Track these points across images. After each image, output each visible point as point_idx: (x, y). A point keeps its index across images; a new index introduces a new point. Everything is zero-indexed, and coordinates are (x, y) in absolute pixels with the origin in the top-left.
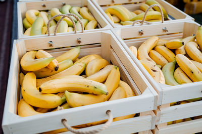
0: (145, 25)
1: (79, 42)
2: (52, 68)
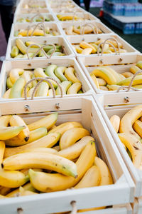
0: (131, 92)
1: (57, 108)
2: (23, 138)
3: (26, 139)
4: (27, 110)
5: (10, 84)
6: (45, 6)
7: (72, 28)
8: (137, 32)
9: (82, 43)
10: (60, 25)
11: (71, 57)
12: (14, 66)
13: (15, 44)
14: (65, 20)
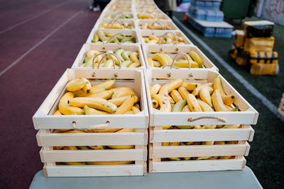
1: (116, 76)
2: (85, 90)
3: (88, 91)
4: (93, 76)
5: (86, 60)
6: (130, 7)
7: (146, 25)
8: (216, 36)
9: (151, 36)
10: (137, 22)
11: (138, 45)
12: (92, 48)
13: (97, 33)
14: (143, 18)
